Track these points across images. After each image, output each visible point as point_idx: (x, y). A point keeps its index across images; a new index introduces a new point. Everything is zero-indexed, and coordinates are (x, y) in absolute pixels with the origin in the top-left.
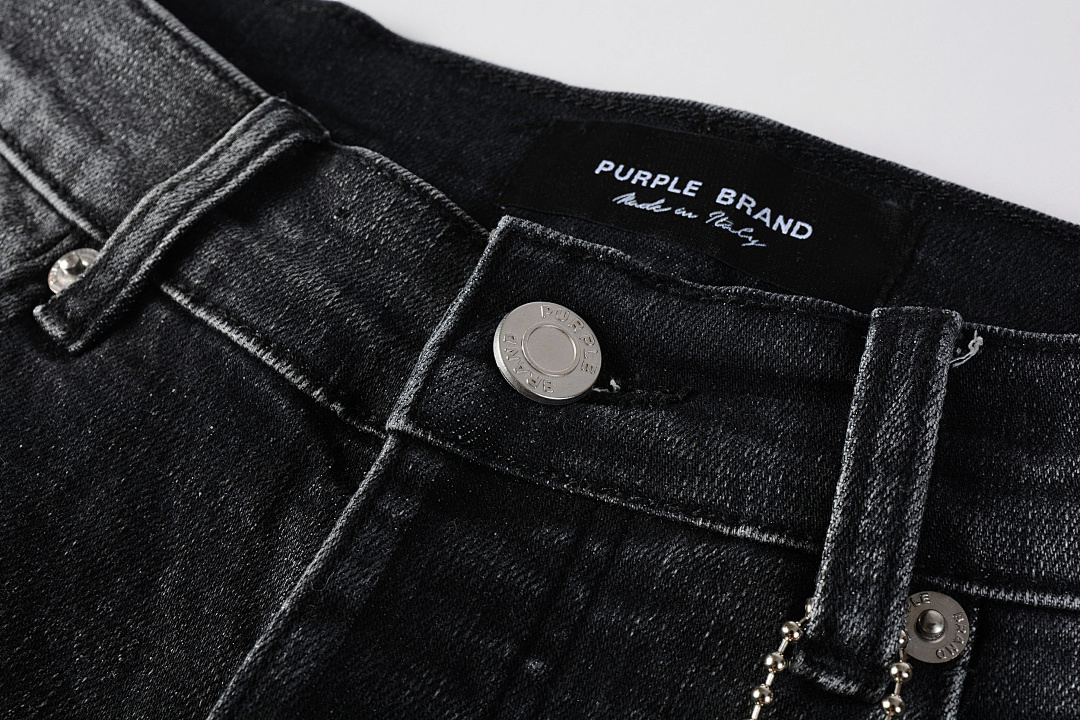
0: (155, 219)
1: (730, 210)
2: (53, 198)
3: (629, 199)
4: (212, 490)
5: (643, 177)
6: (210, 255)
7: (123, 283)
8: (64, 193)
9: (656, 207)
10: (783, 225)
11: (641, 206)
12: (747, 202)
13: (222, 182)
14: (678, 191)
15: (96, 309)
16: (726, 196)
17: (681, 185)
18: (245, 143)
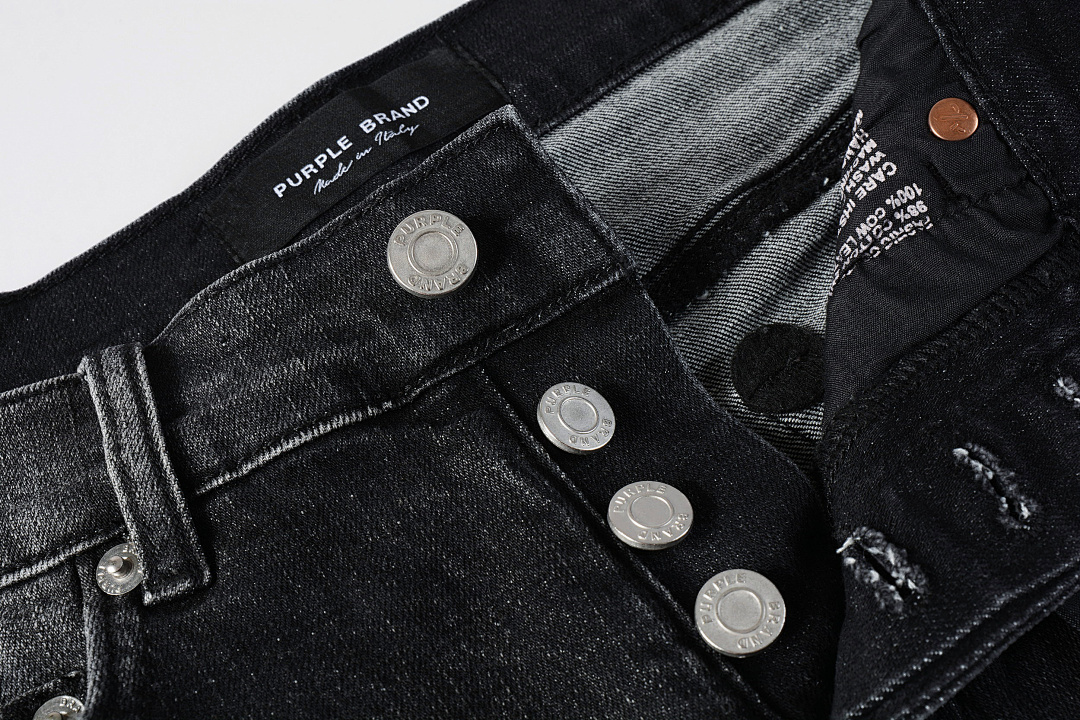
0: (140, 469)
1: (379, 127)
2: (25, 573)
3: (321, 184)
4: (402, 513)
5: (307, 171)
6: (198, 444)
7: (177, 517)
8: (28, 562)
9: (342, 170)
10: (410, 110)
11: (335, 179)
12: (380, 118)
13: (143, 411)
14: (340, 152)
15: (185, 549)
16: (367, 126)
17: (336, 149)
18: (118, 383)
